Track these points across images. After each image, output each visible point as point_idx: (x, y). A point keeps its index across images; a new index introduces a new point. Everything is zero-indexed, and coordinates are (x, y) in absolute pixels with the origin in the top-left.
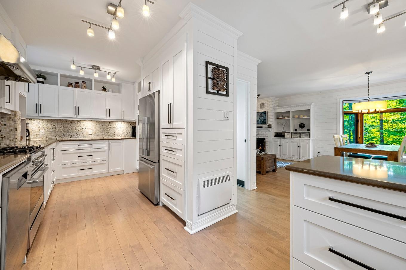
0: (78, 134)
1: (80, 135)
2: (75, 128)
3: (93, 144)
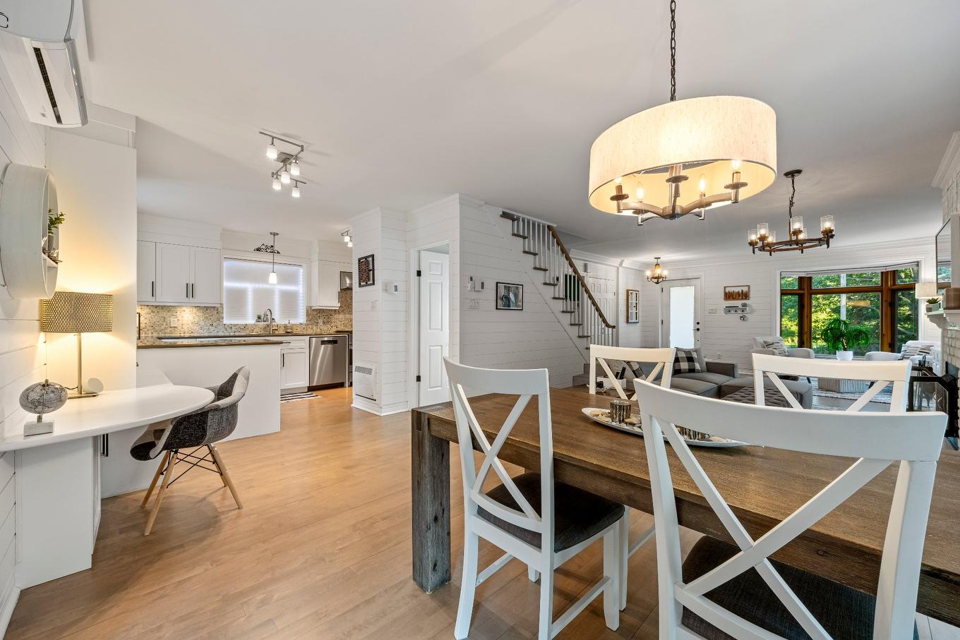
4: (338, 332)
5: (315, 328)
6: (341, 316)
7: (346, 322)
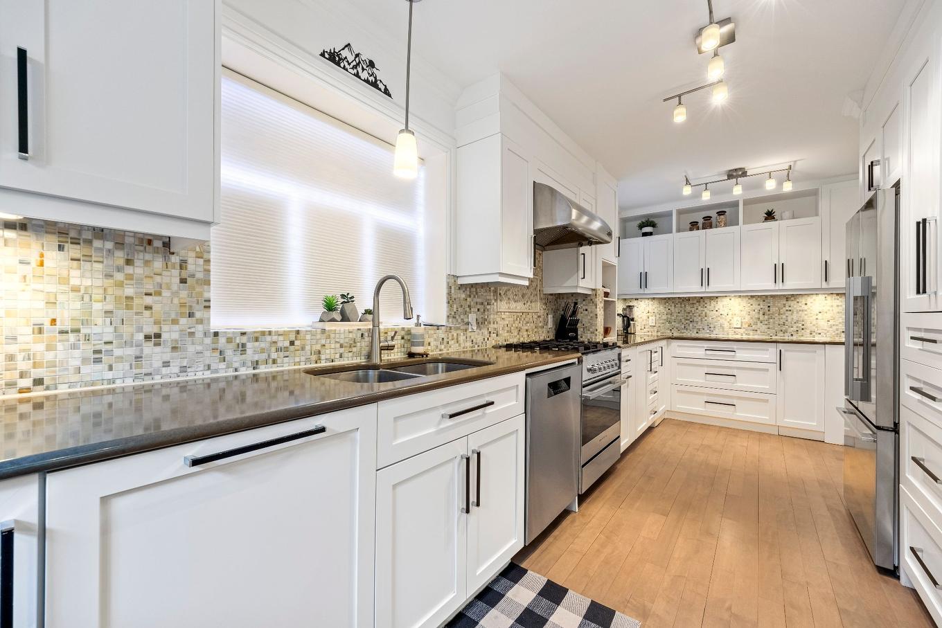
0: (712, 326)
1: (715, 327)
2: (706, 313)
3: (738, 349)
5: (462, 338)
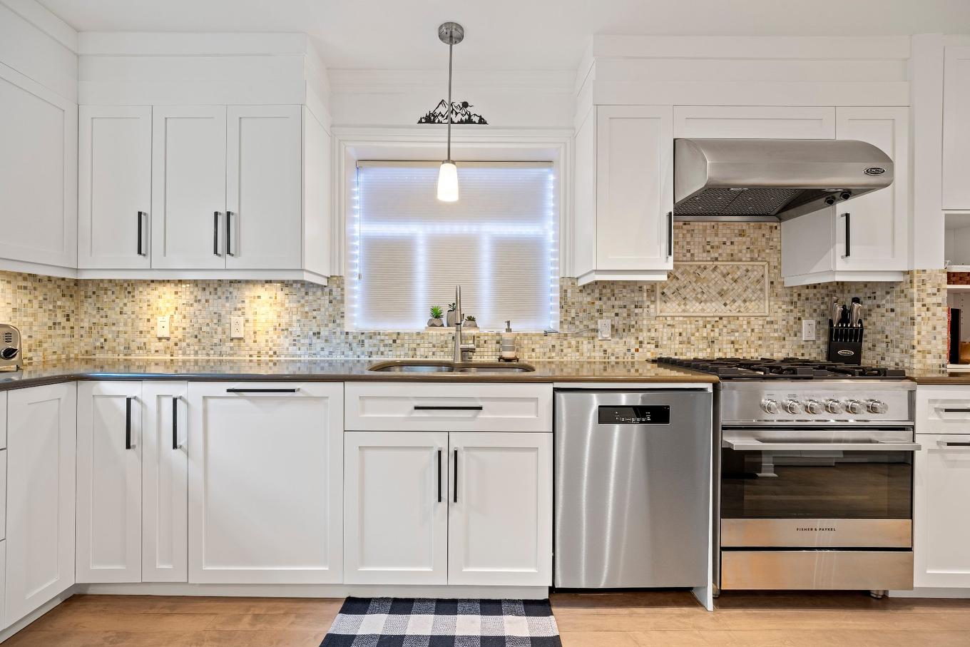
4: (662, 362)
5: (586, 346)
6: (672, 308)
7: (690, 328)
